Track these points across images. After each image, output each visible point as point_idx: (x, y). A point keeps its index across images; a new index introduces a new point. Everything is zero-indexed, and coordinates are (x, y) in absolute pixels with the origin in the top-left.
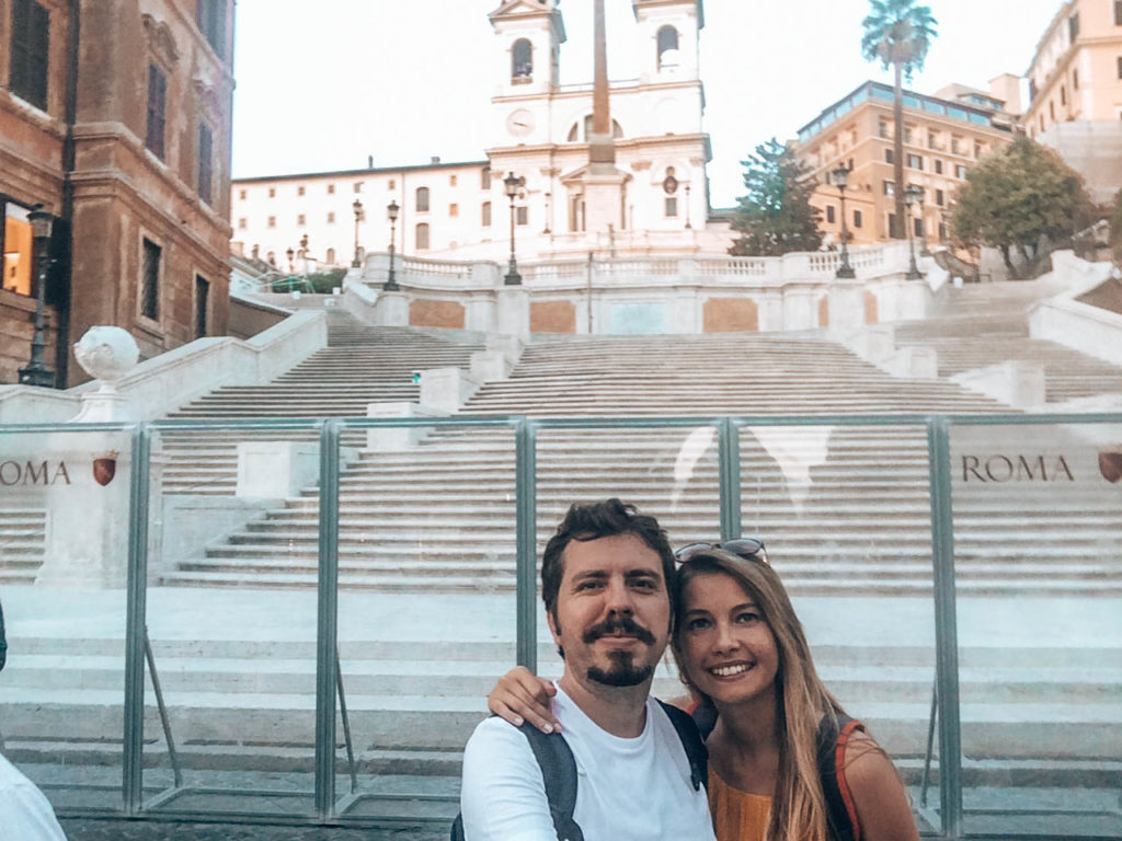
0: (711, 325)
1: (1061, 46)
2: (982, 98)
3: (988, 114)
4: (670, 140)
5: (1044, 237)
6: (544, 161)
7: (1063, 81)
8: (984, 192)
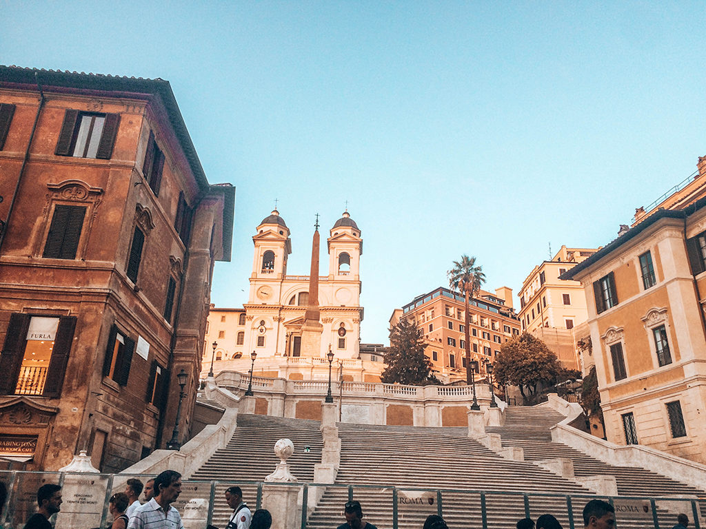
0: (389, 418)
1: (536, 285)
2: (494, 298)
3: (498, 308)
4: (343, 309)
5: (538, 384)
6: (276, 313)
7: (538, 301)
8: (511, 359)
